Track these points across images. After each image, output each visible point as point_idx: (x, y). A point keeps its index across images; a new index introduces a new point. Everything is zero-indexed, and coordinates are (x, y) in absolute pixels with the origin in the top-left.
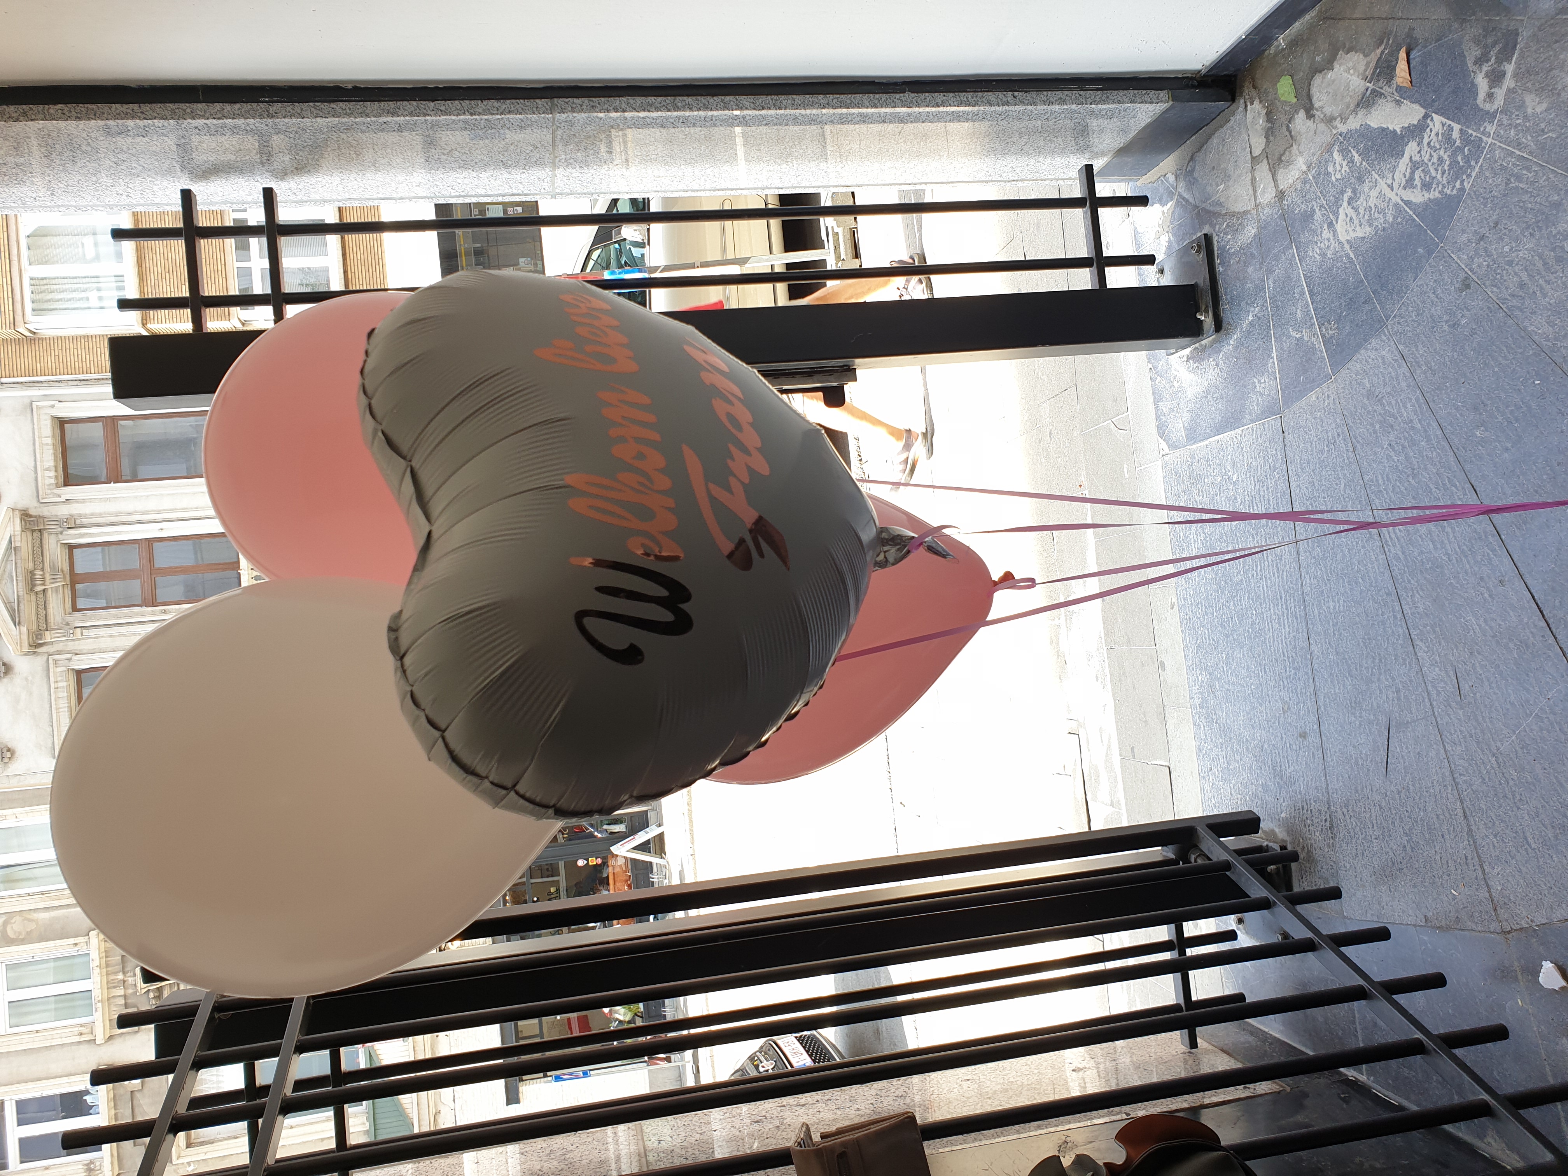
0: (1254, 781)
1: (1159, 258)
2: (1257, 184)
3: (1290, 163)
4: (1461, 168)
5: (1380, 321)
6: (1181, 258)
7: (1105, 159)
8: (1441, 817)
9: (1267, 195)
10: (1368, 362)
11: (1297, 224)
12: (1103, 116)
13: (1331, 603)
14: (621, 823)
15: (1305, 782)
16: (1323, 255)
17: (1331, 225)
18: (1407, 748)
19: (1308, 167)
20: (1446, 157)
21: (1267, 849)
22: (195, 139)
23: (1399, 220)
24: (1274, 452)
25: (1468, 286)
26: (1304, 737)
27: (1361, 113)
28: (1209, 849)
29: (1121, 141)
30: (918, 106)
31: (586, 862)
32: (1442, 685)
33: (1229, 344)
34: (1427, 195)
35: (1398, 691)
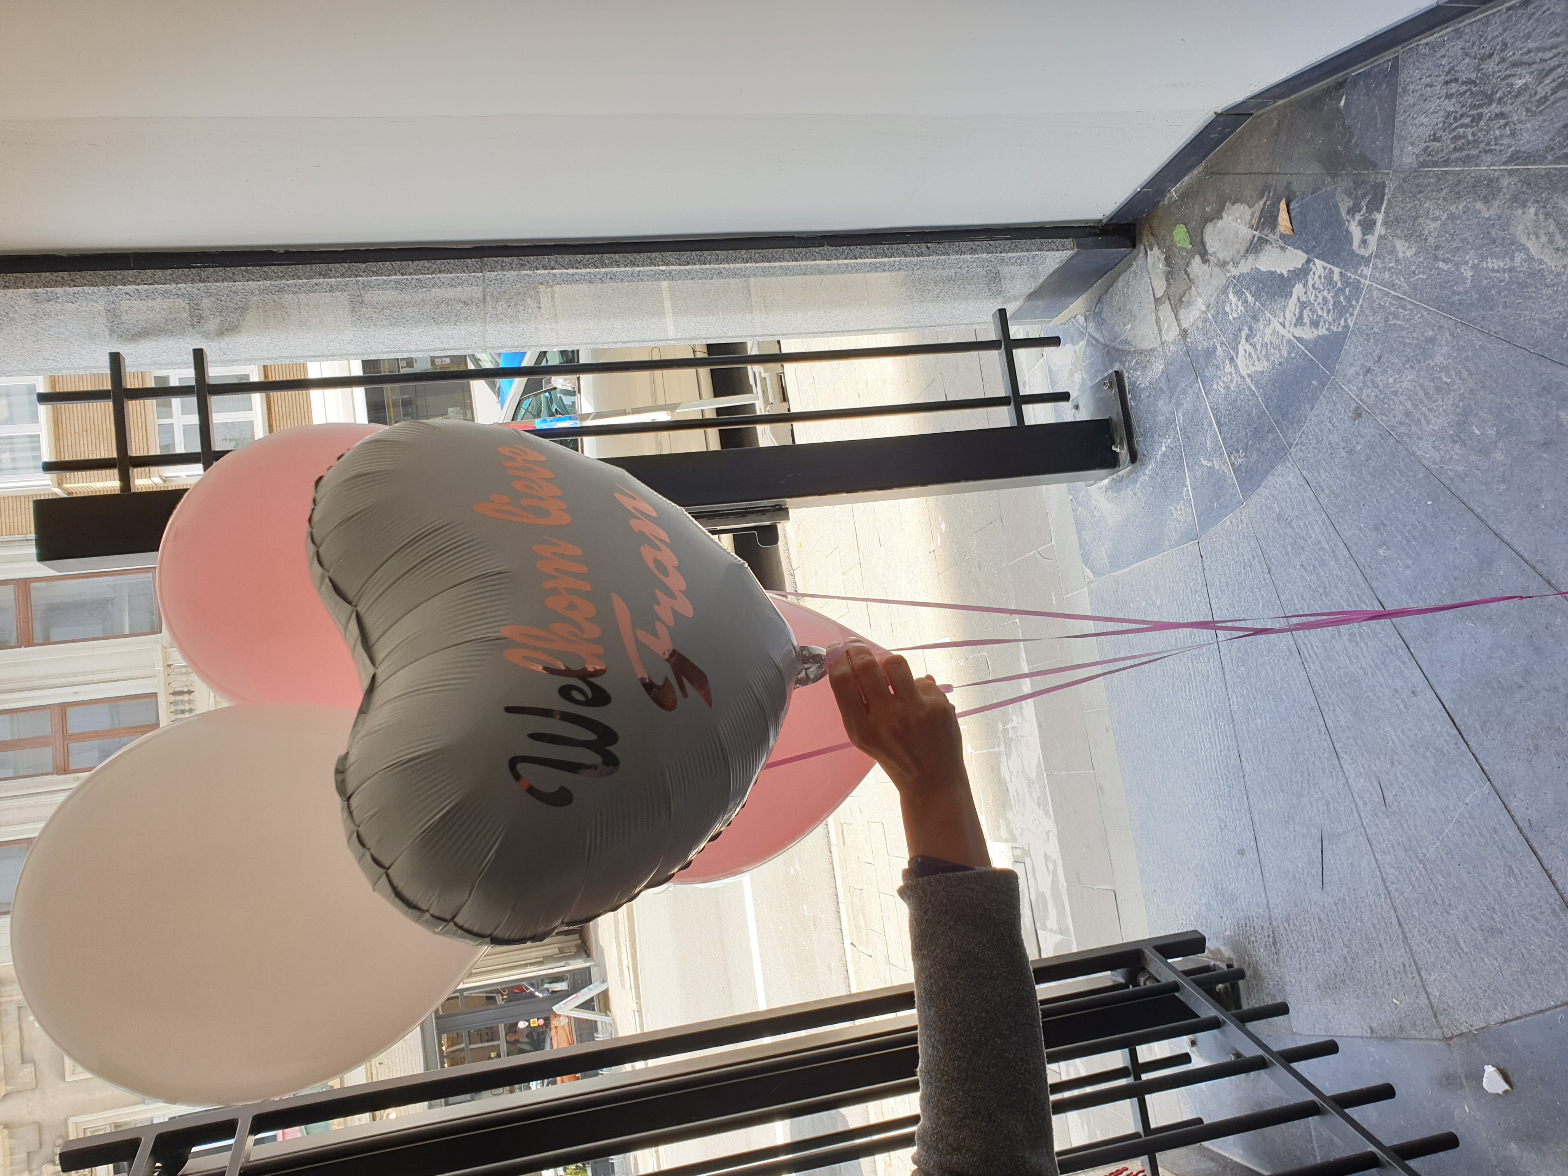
0: (1198, 901)
1: (1073, 395)
2: (1162, 323)
3: (1190, 303)
4: (1344, 307)
5: (1284, 448)
6: (1095, 394)
7: (1018, 303)
8: (1378, 926)
9: (1171, 334)
10: (1275, 487)
11: (1201, 360)
12: (1013, 264)
13: (1259, 721)
14: (563, 981)
15: (1247, 899)
16: (1227, 388)
17: (1232, 360)
18: (1340, 859)
19: (1208, 307)
20: (1329, 298)
21: (1214, 968)
22: (125, 304)
23: (1293, 355)
24: (1194, 576)
25: (1360, 415)
26: (1243, 854)
27: (1251, 257)
28: (1157, 971)
29: (1031, 286)
30: (837, 258)
31: (527, 1024)
32: (1368, 795)
33: (1144, 474)
34: (1315, 332)
35: (1328, 804)
